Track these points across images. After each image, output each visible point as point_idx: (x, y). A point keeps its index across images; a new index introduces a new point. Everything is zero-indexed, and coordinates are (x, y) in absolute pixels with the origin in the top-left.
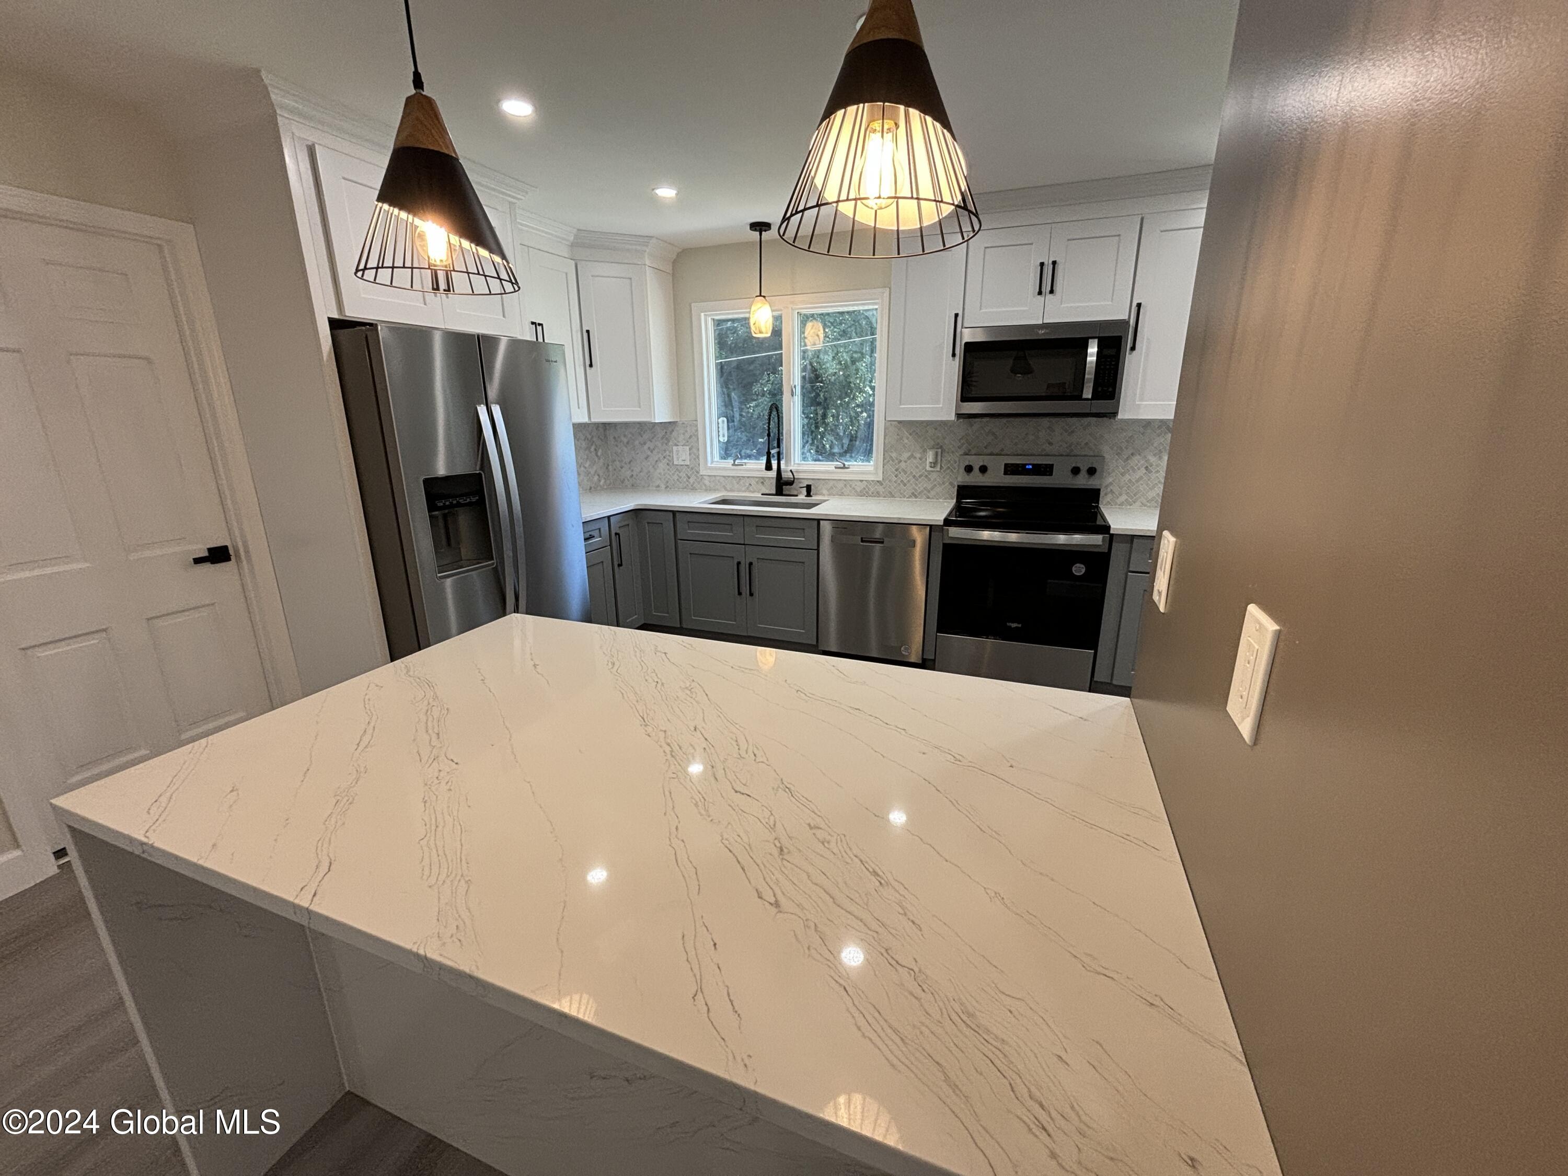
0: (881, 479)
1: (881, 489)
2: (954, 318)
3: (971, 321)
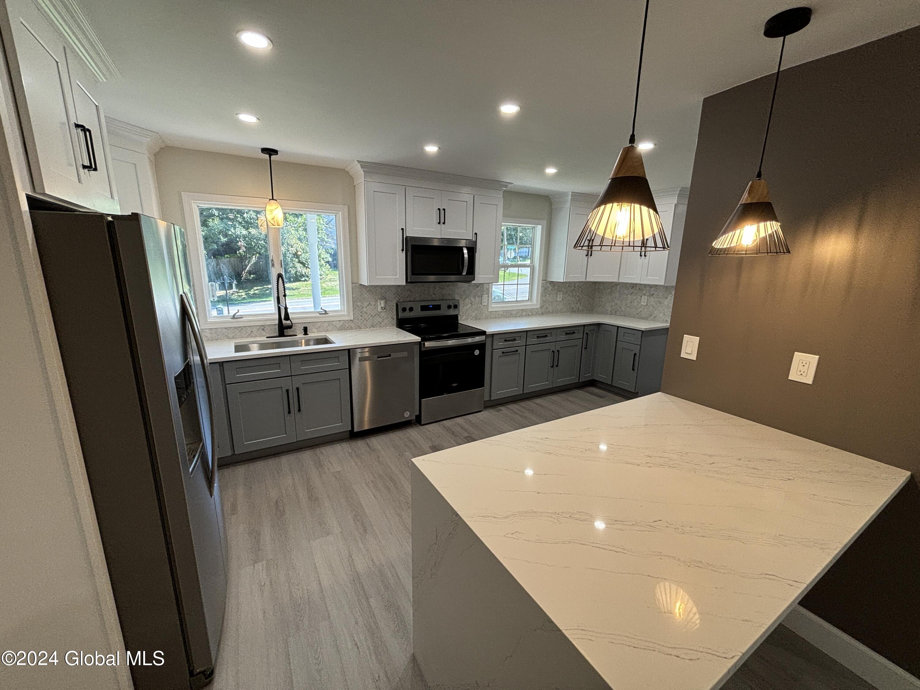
0: (352, 319)
2: (401, 231)
3: (410, 233)
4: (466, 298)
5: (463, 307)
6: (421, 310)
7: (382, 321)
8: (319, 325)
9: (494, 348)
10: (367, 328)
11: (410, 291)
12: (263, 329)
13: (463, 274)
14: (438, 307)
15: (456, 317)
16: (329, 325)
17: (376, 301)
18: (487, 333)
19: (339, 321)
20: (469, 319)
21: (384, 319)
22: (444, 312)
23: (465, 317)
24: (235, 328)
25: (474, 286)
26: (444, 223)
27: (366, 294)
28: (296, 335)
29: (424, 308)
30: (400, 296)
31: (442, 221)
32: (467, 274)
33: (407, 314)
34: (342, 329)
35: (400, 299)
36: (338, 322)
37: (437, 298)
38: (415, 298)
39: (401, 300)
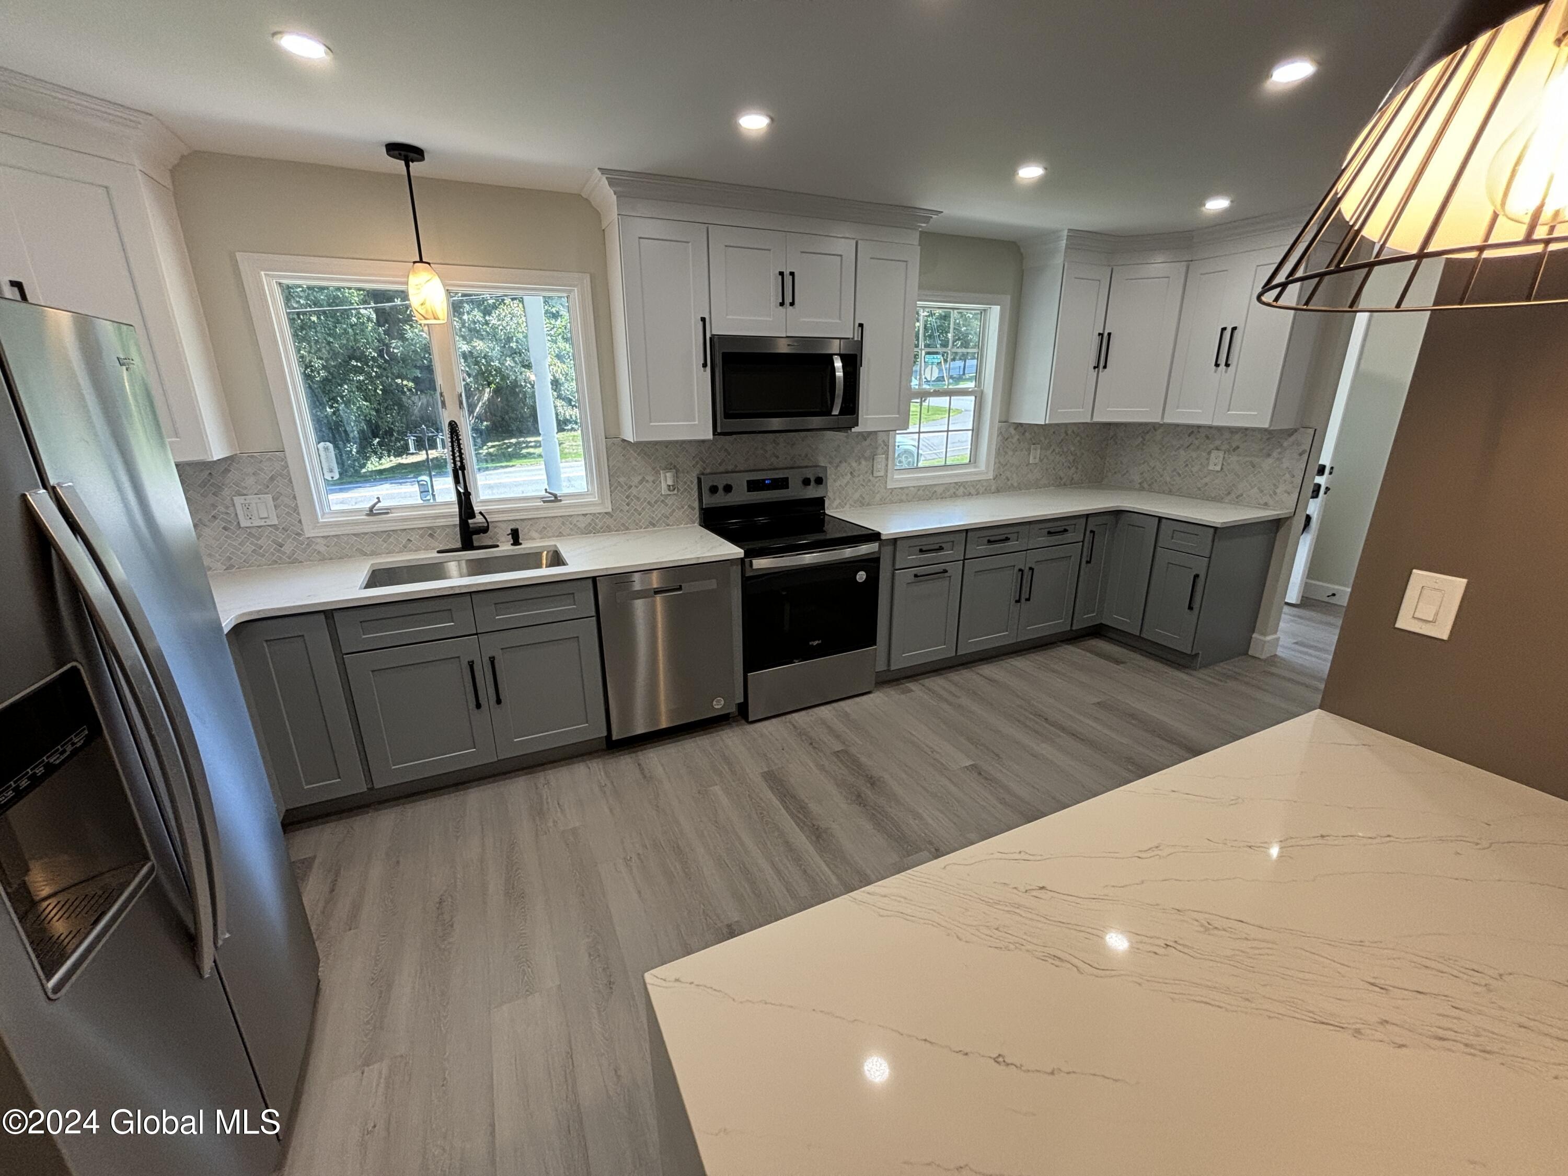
0: (610, 510)
1: (609, 521)
2: (701, 323)
3: (719, 328)
4: (840, 462)
5: (835, 481)
6: (749, 490)
7: (671, 514)
8: (542, 524)
9: (897, 568)
10: (641, 528)
11: (726, 450)
12: (431, 535)
13: (834, 413)
14: (782, 484)
15: (820, 502)
16: (563, 523)
17: (658, 473)
18: (883, 537)
19: (585, 515)
20: (848, 506)
21: (674, 510)
22: (796, 492)
23: (837, 502)
24: (375, 533)
25: (857, 436)
26: (792, 304)
27: (636, 459)
28: (498, 546)
29: (754, 486)
30: (704, 462)
31: (788, 299)
32: (841, 413)
33: (721, 499)
34: (590, 532)
35: (705, 469)
36: (581, 518)
37: (781, 465)
38: (736, 466)
39: (708, 471)
